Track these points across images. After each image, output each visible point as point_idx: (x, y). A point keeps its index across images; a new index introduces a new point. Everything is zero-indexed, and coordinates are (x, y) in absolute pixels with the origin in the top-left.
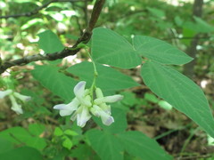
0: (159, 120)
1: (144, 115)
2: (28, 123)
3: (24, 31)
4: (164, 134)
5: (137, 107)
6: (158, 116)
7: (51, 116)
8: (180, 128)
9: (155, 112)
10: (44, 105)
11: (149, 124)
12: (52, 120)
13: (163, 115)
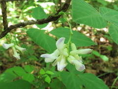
0: (99, 66)
1: (90, 63)
2: (25, 64)
3: (25, 13)
4: (101, 75)
5: (87, 59)
6: (98, 64)
7: (38, 61)
8: (111, 71)
9: (97, 62)
10: (34, 55)
11: (93, 68)
12: (39, 64)
13: (102, 63)
